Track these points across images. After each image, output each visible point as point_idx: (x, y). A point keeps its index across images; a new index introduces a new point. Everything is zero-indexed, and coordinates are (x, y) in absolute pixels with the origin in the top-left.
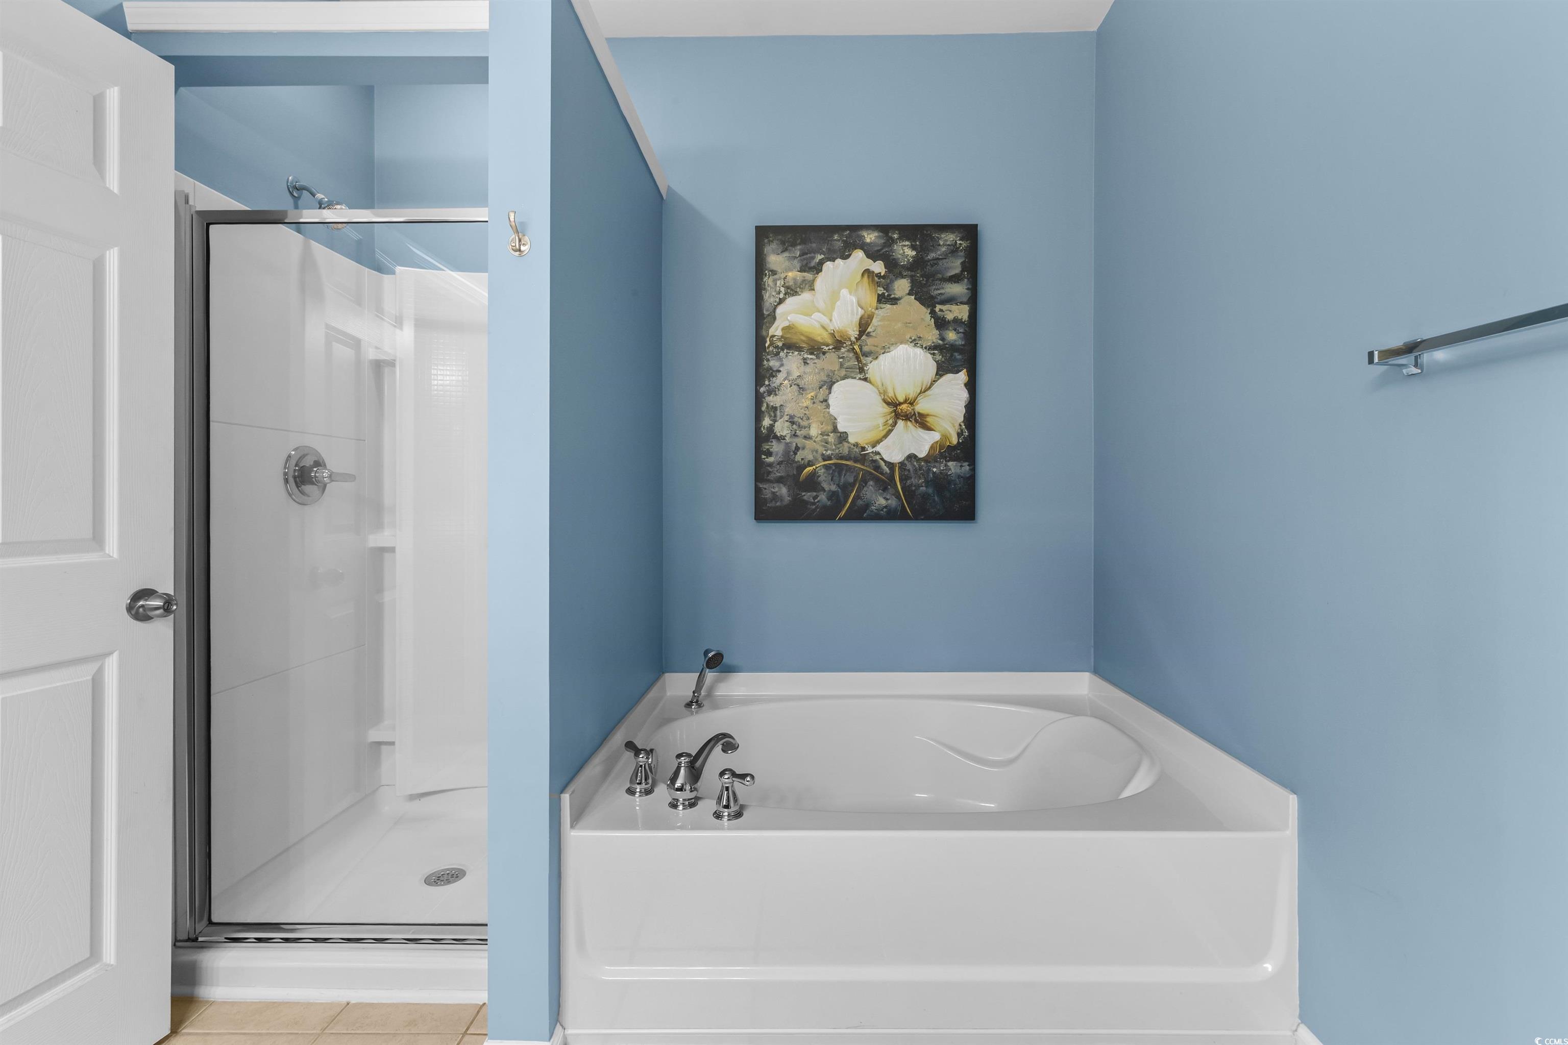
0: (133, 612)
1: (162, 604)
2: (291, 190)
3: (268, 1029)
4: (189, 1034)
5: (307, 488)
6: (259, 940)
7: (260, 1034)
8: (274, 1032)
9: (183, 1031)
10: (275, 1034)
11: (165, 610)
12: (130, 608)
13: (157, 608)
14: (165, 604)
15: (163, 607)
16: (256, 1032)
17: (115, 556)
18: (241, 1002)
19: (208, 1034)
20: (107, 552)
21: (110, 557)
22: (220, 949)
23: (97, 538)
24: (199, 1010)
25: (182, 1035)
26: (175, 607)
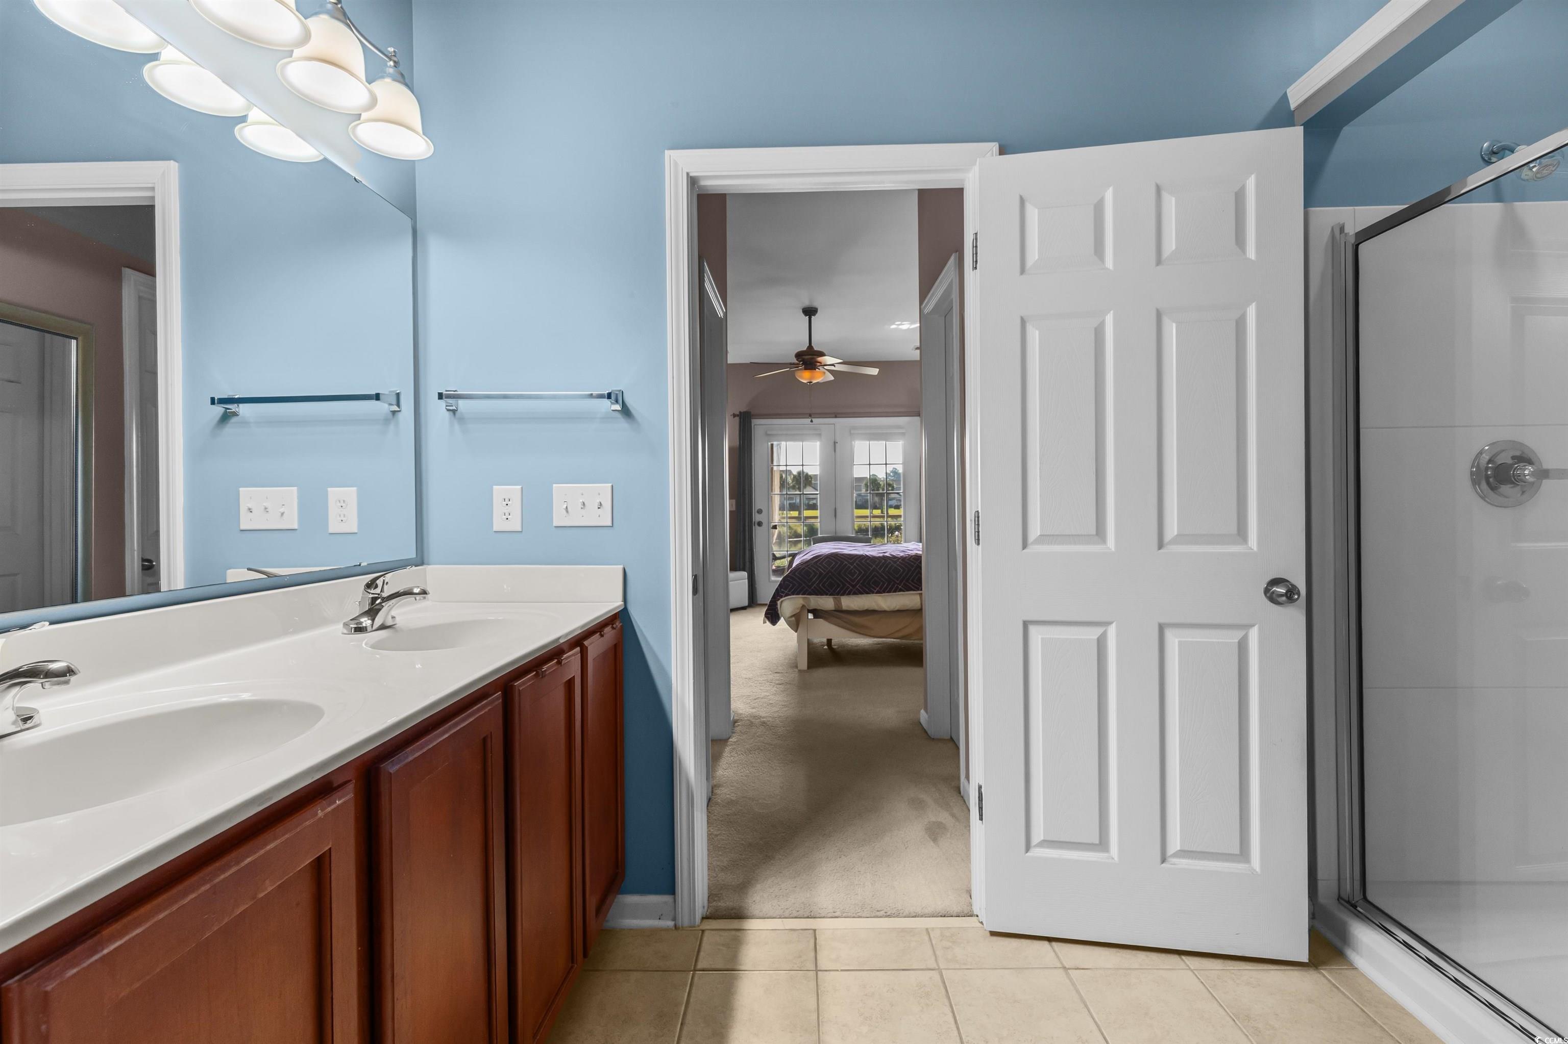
0: (1268, 595)
1: (1285, 591)
2: (1487, 159)
3: (1384, 1024)
4: (1324, 976)
5: (1505, 489)
6: (1405, 944)
7: (1374, 1021)
8: (1387, 1029)
9: (1321, 971)
10: (1387, 1032)
11: (1287, 597)
12: (1266, 591)
13: (1282, 595)
14: (1287, 592)
15: (1286, 595)
16: (1373, 1017)
17: (1255, 549)
18: (1376, 986)
19: (1337, 988)
20: (1250, 546)
21: (1252, 550)
22: (1369, 927)
23: (1242, 533)
24: (1342, 966)
25: (1319, 972)
26: (1296, 597)
